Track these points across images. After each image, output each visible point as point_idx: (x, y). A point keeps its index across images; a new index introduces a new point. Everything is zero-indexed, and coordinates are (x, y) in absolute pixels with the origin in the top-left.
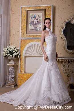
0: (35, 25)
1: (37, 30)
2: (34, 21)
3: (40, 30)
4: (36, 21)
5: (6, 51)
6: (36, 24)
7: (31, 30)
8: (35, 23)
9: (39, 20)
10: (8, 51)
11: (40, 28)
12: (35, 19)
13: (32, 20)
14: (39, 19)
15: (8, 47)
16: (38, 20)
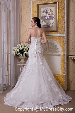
0: (47, 21)
1: (49, 26)
2: (46, 16)
3: (52, 26)
4: (48, 16)
5: (16, 49)
6: (48, 19)
7: (43, 26)
8: (46, 18)
9: (51, 15)
10: (18, 50)
11: (53, 23)
12: (47, 14)
13: (44, 15)
14: (51, 13)
15: (18, 46)
16: (50, 14)
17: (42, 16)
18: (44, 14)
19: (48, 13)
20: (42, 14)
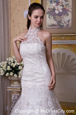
0: (57, 17)
1: (62, 27)
2: (56, 8)
3: (68, 25)
4: (60, 8)
5: (5, 66)
6: (60, 14)
7: (50, 26)
8: (57, 12)
9: (65, 7)
10: (9, 67)
12: (57, 5)
13: (52, 7)
14: (66, 3)
15: (7, 60)
16: (63, 6)
17: (49, 9)
18: (52, 4)
19: (59, 3)
20: (49, 4)
